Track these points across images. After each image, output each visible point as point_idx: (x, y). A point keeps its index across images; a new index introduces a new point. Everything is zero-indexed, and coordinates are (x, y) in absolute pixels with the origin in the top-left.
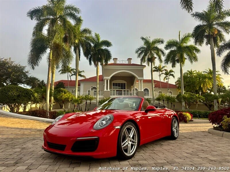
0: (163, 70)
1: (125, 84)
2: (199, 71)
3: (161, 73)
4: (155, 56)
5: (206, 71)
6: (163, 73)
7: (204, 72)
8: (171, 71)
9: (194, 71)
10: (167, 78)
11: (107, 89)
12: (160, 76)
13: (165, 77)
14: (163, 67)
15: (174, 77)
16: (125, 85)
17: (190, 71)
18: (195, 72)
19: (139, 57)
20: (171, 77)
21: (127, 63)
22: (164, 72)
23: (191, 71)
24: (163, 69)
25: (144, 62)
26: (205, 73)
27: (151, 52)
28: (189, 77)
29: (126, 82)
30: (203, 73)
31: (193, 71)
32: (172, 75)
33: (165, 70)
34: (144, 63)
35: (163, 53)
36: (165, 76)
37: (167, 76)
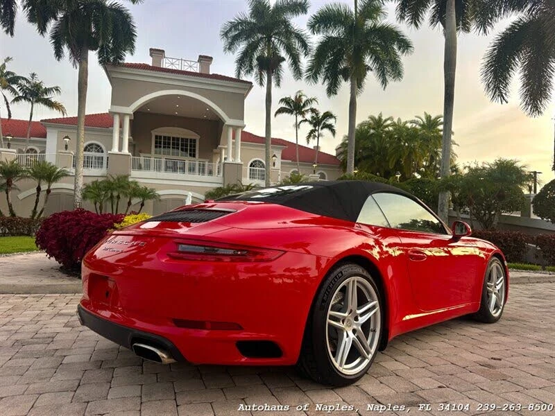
0: (307, 111)
1: (195, 140)
2: (399, 119)
3: (300, 118)
4: (283, 53)
5: (417, 119)
6: (306, 120)
7: (411, 122)
8: (328, 115)
9: (386, 121)
10: (316, 134)
11: (120, 148)
12: (297, 126)
13: (312, 132)
14: (309, 101)
15: (333, 132)
16: (195, 147)
17: (377, 117)
18: (389, 122)
19: (230, 49)
20: (326, 132)
21: (196, 68)
22: (308, 116)
23: (380, 118)
24: (306, 109)
25: (249, 72)
26: (414, 125)
27: (269, 40)
28: (373, 134)
29: (197, 137)
30: (409, 125)
31: (384, 118)
32: (330, 127)
33: (313, 110)
34: (249, 76)
35: (304, 45)
36: (311, 127)
37: (317, 128)
